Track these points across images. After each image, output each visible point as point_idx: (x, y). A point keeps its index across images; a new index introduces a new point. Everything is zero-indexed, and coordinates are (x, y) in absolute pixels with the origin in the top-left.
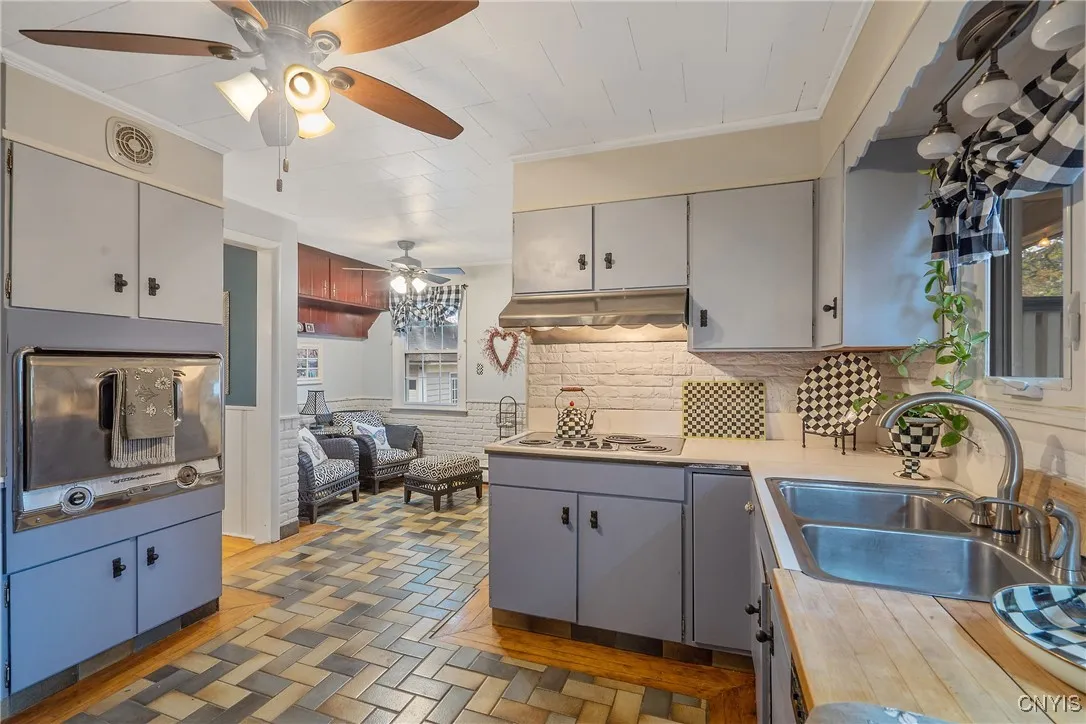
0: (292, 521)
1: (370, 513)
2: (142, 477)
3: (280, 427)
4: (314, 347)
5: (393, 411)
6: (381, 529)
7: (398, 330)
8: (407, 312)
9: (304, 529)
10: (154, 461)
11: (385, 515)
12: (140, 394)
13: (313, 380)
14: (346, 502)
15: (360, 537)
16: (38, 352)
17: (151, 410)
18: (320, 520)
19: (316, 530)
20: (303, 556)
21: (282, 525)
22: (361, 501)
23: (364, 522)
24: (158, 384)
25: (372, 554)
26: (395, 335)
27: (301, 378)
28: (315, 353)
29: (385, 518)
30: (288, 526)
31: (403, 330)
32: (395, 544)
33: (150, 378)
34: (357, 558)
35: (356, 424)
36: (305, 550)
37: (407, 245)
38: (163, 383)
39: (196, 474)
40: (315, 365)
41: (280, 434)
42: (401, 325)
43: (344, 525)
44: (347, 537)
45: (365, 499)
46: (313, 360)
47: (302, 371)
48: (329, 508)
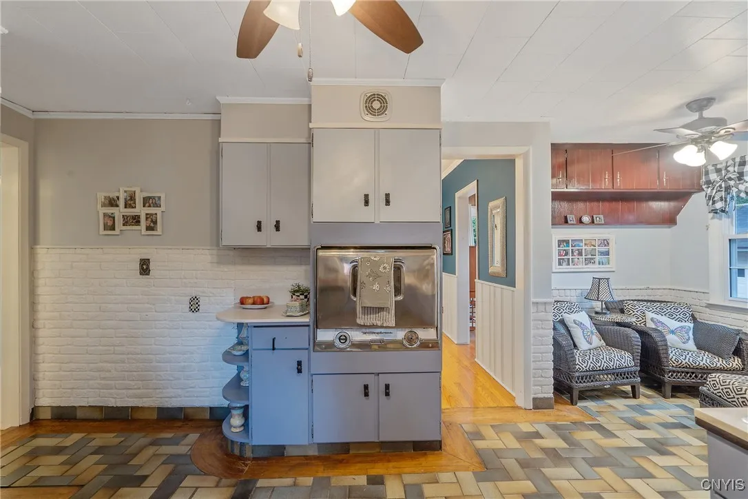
0: (546, 396)
1: (641, 418)
2: (381, 333)
3: (532, 309)
4: (605, 236)
5: (710, 306)
6: (642, 445)
7: (715, 211)
8: (728, 189)
9: (560, 407)
10: (379, 324)
11: (661, 429)
12: (369, 276)
13: (602, 268)
14: (624, 395)
15: (606, 442)
16: (323, 248)
17: (376, 287)
18: (581, 404)
19: (568, 413)
20: (537, 435)
21: (536, 396)
22: (642, 400)
23: (628, 426)
24: (381, 269)
25: (605, 472)
26: (713, 218)
27: (590, 266)
28: (606, 242)
29: (658, 432)
30: (540, 399)
31: (723, 211)
32: (645, 475)
33: (377, 264)
34: (584, 466)
35: (650, 315)
36: (542, 429)
37: (700, 104)
38: (385, 268)
39: (418, 338)
40: (607, 253)
41: (532, 316)
42: (719, 205)
43: (601, 420)
44: (594, 435)
45: (647, 397)
46: (604, 249)
47: (592, 259)
48: (599, 394)
